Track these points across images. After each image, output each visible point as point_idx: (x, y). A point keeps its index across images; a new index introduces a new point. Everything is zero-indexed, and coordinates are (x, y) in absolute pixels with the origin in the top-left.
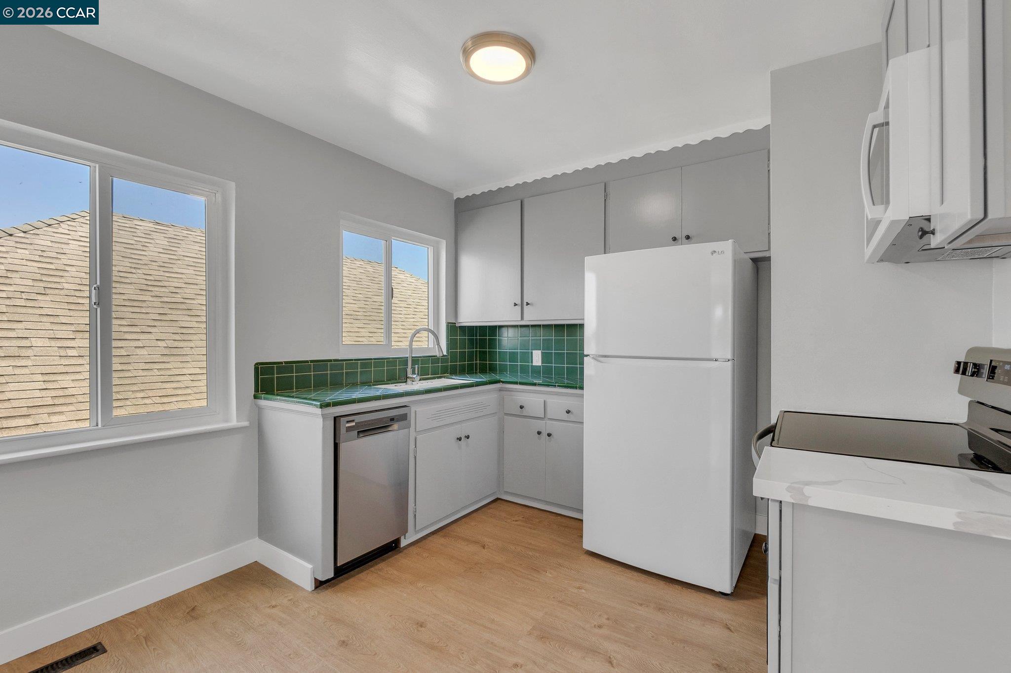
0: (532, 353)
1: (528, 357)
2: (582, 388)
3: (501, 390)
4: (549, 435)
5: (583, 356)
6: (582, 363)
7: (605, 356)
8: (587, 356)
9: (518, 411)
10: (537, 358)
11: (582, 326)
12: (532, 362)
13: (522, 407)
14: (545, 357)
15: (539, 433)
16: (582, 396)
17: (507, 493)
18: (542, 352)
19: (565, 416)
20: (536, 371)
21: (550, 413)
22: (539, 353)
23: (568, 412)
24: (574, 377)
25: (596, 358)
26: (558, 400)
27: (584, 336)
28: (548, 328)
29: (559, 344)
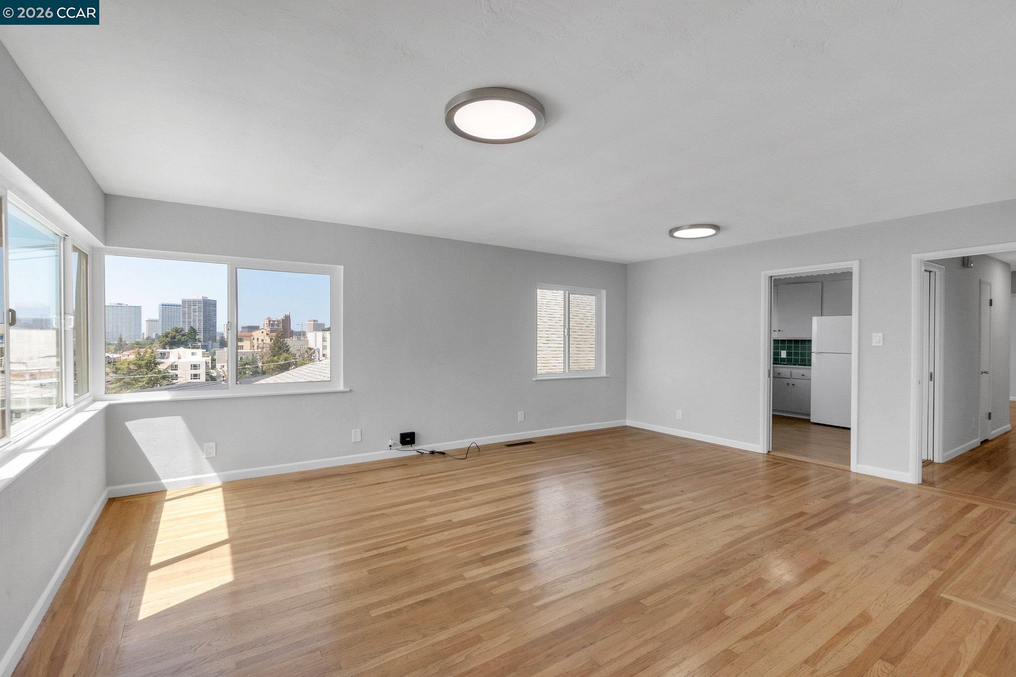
0: (781, 352)
1: (778, 354)
2: (810, 365)
4: (793, 385)
6: (810, 356)
7: (821, 353)
8: (812, 353)
9: (777, 376)
11: (810, 341)
12: (781, 356)
13: (779, 374)
14: (788, 354)
15: (788, 384)
16: (811, 369)
18: (787, 352)
19: (802, 377)
20: (783, 360)
21: (793, 377)
22: (785, 352)
23: (803, 375)
24: (806, 361)
25: (817, 353)
26: (797, 371)
27: (811, 344)
28: (790, 341)
29: (796, 348)
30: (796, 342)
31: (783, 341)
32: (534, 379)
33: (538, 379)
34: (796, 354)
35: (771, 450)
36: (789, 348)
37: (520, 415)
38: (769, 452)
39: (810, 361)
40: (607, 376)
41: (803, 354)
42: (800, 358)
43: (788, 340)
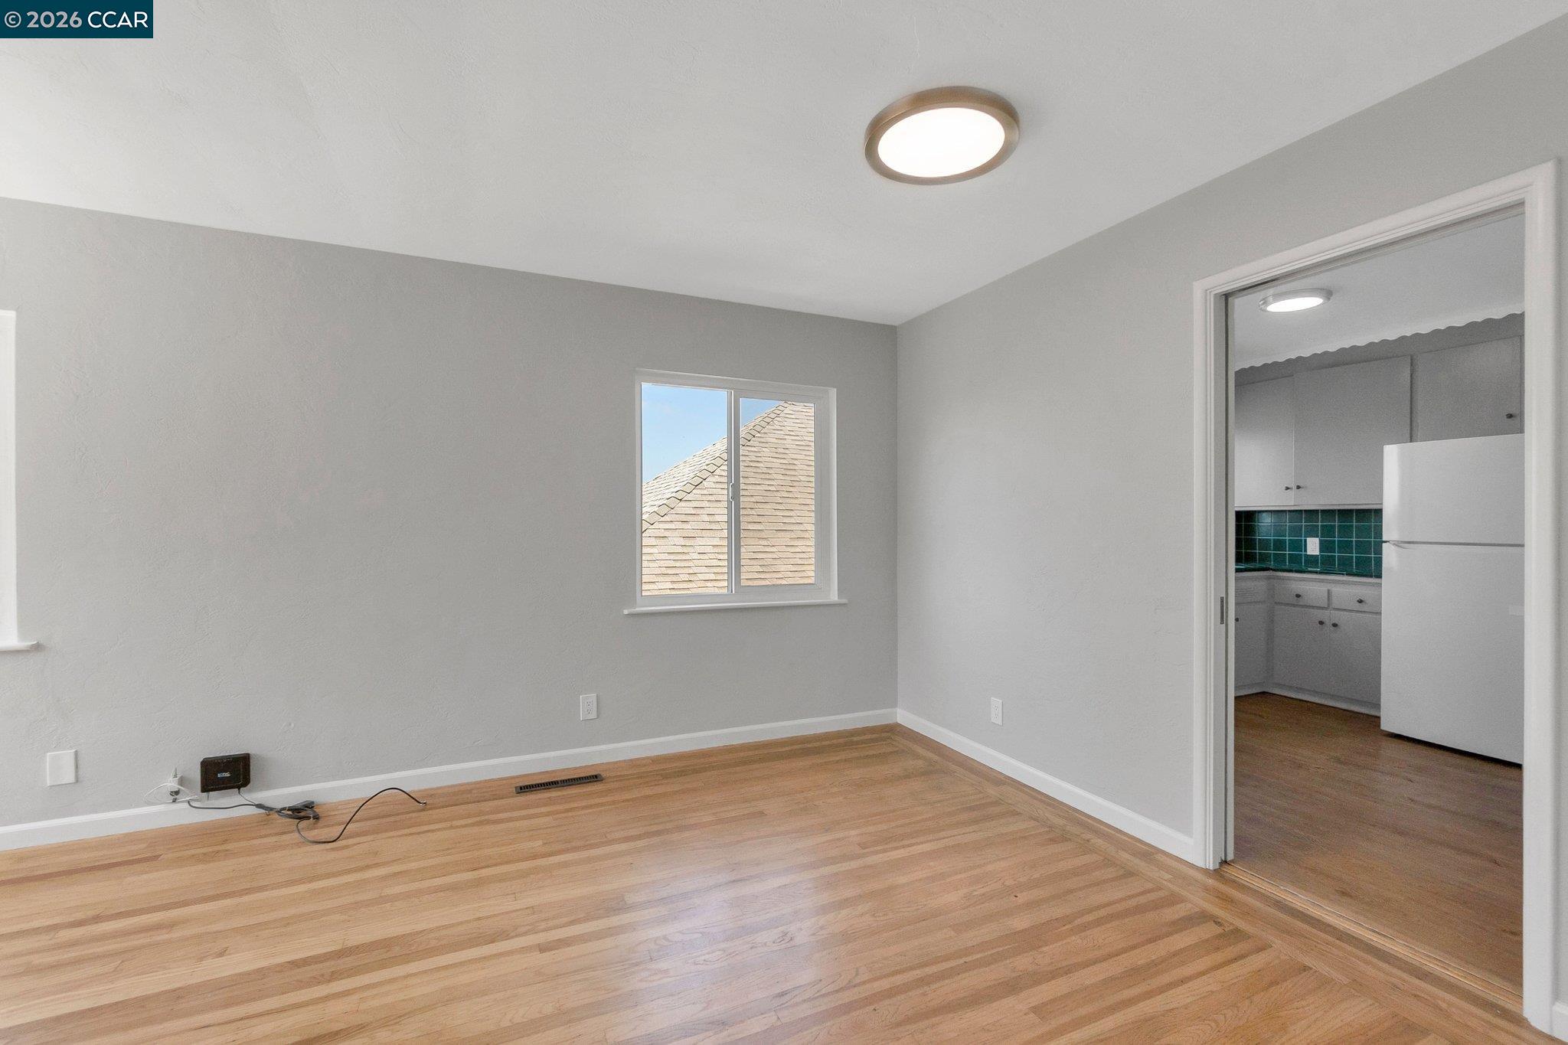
0: (1306, 541)
1: (1300, 546)
2: (1379, 576)
3: (1269, 578)
4: (1335, 625)
5: (1380, 543)
6: (1379, 551)
7: (1409, 543)
8: (1385, 542)
9: (1294, 600)
10: (1313, 546)
11: (1378, 512)
12: (1306, 551)
13: (1298, 596)
14: (1324, 546)
15: (1321, 623)
16: (1380, 585)
17: (1279, 685)
18: (1321, 543)
19: (1358, 607)
20: (1312, 560)
21: (1335, 603)
22: (1316, 540)
23: (1360, 601)
24: (1368, 566)
25: (1398, 544)
26: (1344, 589)
27: (1381, 522)
28: (1328, 513)
29: (1345, 530)
30: (1345, 514)
31: (1311, 514)
32: (626, 612)
33: (638, 610)
34: (1346, 546)
35: (1230, 857)
36: (1327, 531)
37: (586, 704)
38: (1224, 862)
39: (1379, 562)
40: (844, 601)
41: (1363, 547)
42: (1354, 555)
43: (1323, 511)
